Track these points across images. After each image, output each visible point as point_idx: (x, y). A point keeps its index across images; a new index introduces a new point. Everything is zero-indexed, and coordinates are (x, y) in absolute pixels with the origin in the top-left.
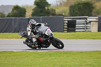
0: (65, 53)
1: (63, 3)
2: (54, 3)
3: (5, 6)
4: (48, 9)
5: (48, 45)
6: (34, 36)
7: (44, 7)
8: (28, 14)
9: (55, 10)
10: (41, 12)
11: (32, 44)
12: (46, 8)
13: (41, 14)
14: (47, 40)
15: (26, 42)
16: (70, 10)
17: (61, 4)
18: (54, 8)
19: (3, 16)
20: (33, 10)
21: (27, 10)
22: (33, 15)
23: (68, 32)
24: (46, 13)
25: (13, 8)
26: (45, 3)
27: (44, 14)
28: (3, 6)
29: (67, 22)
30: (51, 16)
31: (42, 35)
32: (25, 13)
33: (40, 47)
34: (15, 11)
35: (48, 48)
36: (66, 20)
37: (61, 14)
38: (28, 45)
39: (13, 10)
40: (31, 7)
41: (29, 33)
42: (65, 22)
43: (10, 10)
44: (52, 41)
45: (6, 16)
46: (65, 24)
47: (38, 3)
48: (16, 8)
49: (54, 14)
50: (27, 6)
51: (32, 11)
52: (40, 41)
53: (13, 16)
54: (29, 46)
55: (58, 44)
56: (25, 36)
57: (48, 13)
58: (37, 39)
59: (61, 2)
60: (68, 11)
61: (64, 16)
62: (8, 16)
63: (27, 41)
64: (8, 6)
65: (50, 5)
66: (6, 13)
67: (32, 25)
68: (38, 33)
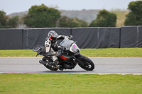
3: (88, 11)
5: (73, 66)
6: (55, 53)
8: (120, 23)
11: (52, 65)
13: (138, 22)
15: (43, 62)
19: (84, 24)
20: (126, 16)
21: (118, 17)
25: (98, 13)
28: (84, 10)
31: (66, 52)
32: (115, 21)
33: (61, 68)
34: (101, 18)
35: (73, 70)
38: (45, 65)
39: (99, 16)
40: (124, 12)
43: (95, 17)
44: (78, 60)
45: (88, 25)
47: (134, 6)
48: (103, 13)
50: (119, 11)
51: (125, 18)
52: (62, 60)
53: (98, 25)
54: (47, 67)
55: (87, 65)
56: (42, 52)
58: (58, 57)
62: (92, 25)
63: (44, 60)
64: (92, 11)
67: (52, 38)
68: (60, 48)
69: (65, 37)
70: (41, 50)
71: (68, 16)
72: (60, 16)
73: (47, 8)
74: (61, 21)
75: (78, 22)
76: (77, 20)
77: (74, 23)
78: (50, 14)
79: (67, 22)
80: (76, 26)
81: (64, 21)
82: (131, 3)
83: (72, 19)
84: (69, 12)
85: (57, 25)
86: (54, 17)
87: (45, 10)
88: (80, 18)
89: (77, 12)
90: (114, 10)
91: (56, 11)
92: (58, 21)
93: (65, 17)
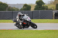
0: (54, 31)
1: (52, 3)
2: (47, 3)
3: (19, 4)
4: (44, 6)
5: (28, 27)
6: (21, 21)
7: (41, 5)
8: (32, 9)
9: (48, 7)
10: (40, 7)
11: (20, 26)
12: (43, 5)
13: (40, 9)
14: (28, 24)
16: (56, 7)
17: (51, 3)
18: (47, 6)
20: (35, 6)
21: (31, 7)
22: (35, 9)
23: (55, 19)
24: (42, 8)
25: (23, 5)
26: (42, 2)
27: (41, 9)
28: (18, 4)
29: (54, 13)
30: (45, 10)
31: (25, 21)
32: (30, 8)
33: (24, 28)
34: (25, 7)
35: (28, 28)
36: (54, 12)
37: (51, 9)
38: (17, 26)
39: (24, 6)
40: (34, 5)
41: (18, 20)
42: (53, 13)
43: (22, 7)
44: (30, 24)
45: (19, 10)
46: (54, 15)
47: (38, 3)
48: (26, 5)
49: (47, 9)
50: (32, 4)
52: (24, 24)
53: (23, 10)
56: (15, 21)
57: (44, 8)
58: (22, 23)
59: (51, 2)
60: (55, 7)
61: (53, 10)
62: (21, 10)
63: (16, 24)
64: (21, 4)
65: (45, 4)
66: (20, 9)
67: (19, 15)
68: (23, 19)
69: (25, 15)
70: (15, 20)
71: (11, 6)
72: (8, 7)
73: (3, 3)
74: (8, 8)
75: (15, 9)
76: (15, 8)
77: (14, 9)
78: (4, 6)
79: (11, 9)
80: (15, 10)
81: (10, 8)
82: (37, 1)
83: (13, 8)
84: (12, 5)
85: (7, 10)
86: (5, 7)
87: (2, 4)
88: (16, 7)
89: (15, 5)
90: (30, 4)
91: (6, 4)
92: (7, 9)
93: (10, 7)
